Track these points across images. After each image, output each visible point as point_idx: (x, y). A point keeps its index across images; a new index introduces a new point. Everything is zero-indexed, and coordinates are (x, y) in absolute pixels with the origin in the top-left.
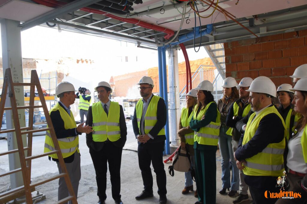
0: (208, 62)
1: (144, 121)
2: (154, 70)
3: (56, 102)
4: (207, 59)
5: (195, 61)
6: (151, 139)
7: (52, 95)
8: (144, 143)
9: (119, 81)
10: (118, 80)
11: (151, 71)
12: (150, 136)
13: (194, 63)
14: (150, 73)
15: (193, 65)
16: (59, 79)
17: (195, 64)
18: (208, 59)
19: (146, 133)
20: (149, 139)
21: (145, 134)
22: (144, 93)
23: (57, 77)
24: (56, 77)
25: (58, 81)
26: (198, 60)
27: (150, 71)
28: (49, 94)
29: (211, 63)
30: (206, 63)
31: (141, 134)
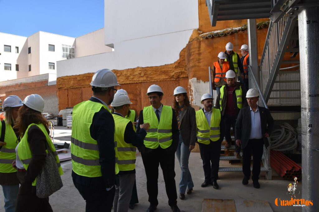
0: (141, 73)
2: (66, 79)
4: (140, 69)
5: (123, 71)
11: (61, 80)
13: (121, 73)
14: (61, 83)
15: (120, 75)
17: (124, 73)
18: (142, 69)
26: (129, 69)
27: (59, 80)
29: (145, 74)
30: (139, 73)
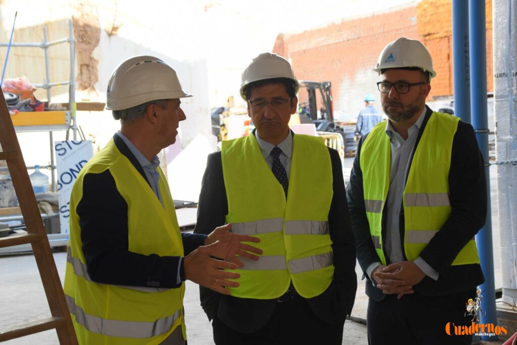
1: (402, 211)
3: (71, 131)
6: (427, 278)
7: (55, 108)
8: (399, 297)
9: (304, 52)
10: (304, 48)
11: (430, 10)
12: (426, 269)
14: (429, 18)
16: (84, 46)
19: (408, 257)
20: (419, 279)
21: (405, 259)
22: (402, 107)
23: (74, 38)
24: (69, 41)
25: (80, 53)
27: (425, 10)
28: (46, 104)
31: (388, 262)
